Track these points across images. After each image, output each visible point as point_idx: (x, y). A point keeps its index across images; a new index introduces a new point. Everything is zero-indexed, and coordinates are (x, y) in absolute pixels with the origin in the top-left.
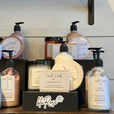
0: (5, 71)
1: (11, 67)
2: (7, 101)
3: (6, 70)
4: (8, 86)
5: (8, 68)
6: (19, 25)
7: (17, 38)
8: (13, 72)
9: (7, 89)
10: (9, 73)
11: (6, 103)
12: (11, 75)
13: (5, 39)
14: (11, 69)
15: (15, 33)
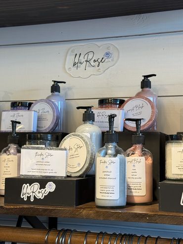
0: (130, 149)
1: (139, 143)
2: (134, 194)
3: (132, 148)
4: (135, 172)
5: (134, 145)
6: (149, 78)
7: (147, 99)
8: (142, 151)
9: (133, 177)
10: (136, 152)
11: (133, 198)
12: (140, 156)
13: (128, 101)
14: (139, 147)
15: (142, 91)
